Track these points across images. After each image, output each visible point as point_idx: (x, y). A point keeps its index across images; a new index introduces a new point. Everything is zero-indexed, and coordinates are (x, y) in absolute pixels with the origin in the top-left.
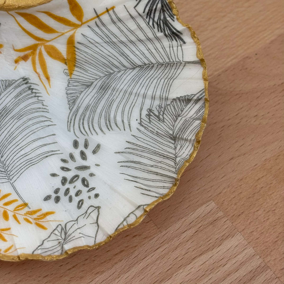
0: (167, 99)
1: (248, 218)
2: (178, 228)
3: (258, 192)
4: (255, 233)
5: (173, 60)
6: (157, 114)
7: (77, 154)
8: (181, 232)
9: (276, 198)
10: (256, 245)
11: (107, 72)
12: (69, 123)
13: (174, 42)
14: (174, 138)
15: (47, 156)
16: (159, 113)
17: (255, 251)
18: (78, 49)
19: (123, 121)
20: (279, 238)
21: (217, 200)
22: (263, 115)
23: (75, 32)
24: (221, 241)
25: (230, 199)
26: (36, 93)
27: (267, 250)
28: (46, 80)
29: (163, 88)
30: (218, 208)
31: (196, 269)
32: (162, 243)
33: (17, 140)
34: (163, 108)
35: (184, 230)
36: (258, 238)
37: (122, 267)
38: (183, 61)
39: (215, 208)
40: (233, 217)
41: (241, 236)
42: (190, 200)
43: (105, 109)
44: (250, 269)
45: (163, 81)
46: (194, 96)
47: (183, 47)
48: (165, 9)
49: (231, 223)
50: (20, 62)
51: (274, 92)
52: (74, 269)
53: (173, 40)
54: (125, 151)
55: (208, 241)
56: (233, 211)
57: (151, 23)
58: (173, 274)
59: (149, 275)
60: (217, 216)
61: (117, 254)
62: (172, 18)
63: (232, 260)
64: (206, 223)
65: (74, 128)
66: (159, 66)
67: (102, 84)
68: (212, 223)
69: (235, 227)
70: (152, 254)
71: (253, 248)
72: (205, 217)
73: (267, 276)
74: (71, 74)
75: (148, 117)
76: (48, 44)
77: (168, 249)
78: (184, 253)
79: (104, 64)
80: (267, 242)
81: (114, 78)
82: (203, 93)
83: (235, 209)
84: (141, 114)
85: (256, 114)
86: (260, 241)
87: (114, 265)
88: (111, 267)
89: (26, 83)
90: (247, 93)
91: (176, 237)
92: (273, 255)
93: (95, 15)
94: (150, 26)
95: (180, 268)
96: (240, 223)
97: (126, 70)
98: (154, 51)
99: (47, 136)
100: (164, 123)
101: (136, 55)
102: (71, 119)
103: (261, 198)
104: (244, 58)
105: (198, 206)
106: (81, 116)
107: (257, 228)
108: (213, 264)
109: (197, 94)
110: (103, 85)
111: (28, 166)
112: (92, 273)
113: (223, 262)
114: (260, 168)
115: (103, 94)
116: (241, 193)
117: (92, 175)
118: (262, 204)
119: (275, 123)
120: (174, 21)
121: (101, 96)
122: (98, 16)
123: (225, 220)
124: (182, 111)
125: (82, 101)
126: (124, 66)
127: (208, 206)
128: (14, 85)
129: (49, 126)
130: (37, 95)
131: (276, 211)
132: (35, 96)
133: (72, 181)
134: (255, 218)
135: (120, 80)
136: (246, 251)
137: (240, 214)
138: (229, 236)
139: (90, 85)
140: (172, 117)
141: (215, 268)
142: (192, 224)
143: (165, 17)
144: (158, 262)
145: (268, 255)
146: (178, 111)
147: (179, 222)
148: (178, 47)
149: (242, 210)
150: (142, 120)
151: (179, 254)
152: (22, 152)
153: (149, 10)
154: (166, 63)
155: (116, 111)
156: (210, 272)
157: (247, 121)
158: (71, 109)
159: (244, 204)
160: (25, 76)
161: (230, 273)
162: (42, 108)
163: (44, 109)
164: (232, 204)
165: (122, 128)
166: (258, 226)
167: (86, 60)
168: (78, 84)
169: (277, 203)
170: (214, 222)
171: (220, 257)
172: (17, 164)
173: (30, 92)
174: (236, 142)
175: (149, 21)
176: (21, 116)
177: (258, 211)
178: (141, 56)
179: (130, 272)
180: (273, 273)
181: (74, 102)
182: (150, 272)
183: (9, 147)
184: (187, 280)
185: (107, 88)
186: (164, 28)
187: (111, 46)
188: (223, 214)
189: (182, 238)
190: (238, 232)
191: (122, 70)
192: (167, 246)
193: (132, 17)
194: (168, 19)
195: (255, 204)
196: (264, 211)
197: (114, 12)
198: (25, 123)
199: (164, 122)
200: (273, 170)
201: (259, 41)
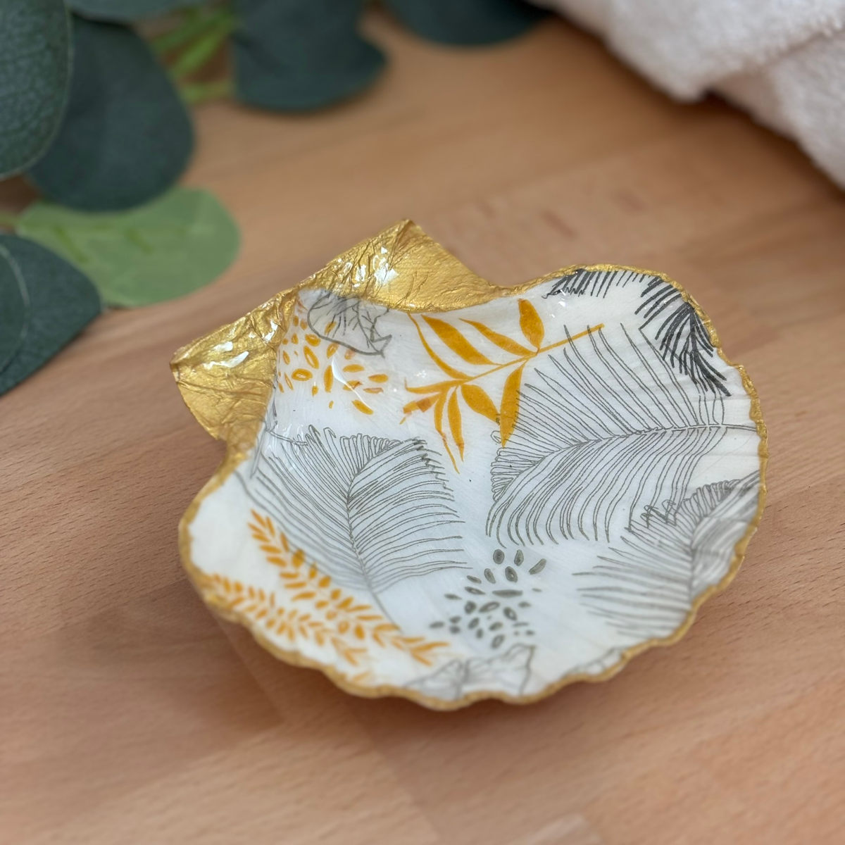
0: (685, 489)
5: (703, 422)
6: (663, 513)
7: (499, 571)
11: (574, 441)
12: (490, 522)
13: (709, 394)
14: (692, 552)
15: (442, 568)
16: (668, 512)
18: (524, 396)
19: (595, 525)
23: (523, 366)
26: (434, 467)
28: (457, 447)
29: (681, 469)
33: (390, 534)
34: (675, 504)
38: (722, 424)
43: (562, 504)
45: (680, 458)
46: (738, 483)
47: (724, 401)
48: (697, 335)
50: (412, 412)
53: (707, 390)
54: (593, 571)
57: (668, 359)
62: (709, 350)
65: (498, 530)
66: (677, 433)
67: (563, 460)
74: (505, 439)
75: (645, 519)
76: (469, 383)
79: (571, 427)
81: (587, 452)
82: (757, 477)
84: (631, 514)
89: (418, 449)
93: (565, 337)
94: (666, 363)
97: (611, 439)
98: (669, 407)
99: (446, 538)
100: (677, 528)
101: (633, 413)
102: (495, 516)
106: (515, 512)
109: (745, 478)
110: (563, 464)
111: (406, 575)
115: (562, 479)
117: (524, 605)
120: (712, 356)
121: (557, 481)
122: (570, 340)
124: (712, 509)
125: (520, 487)
126: (608, 431)
128: (395, 450)
129: (451, 522)
130: (436, 470)
132: (432, 472)
133: (485, 609)
135: (596, 456)
139: (539, 462)
140: (692, 517)
143: (695, 350)
146: (704, 509)
148: (715, 401)
150: (632, 523)
152: (398, 555)
153: (667, 335)
154: (689, 427)
155: (583, 509)
158: (496, 499)
160: (419, 437)
162: (442, 493)
163: (446, 494)
165: (592, 536)
167: (537, 417)
168: (517, 459)
172: (387, 569)
173: (423, 464)
175: (665, 354)
176: (402, 500)
178: (643, 415)
181: (504, 489)
183: (374, 542)
185: (571, 468)
186: (692, 367)
187: (587, 394)
191: (604, 439)
193: (634, 346)
194: (702, 352)
197: (601, 333)
198: (407, 511)
199: (675, 524)
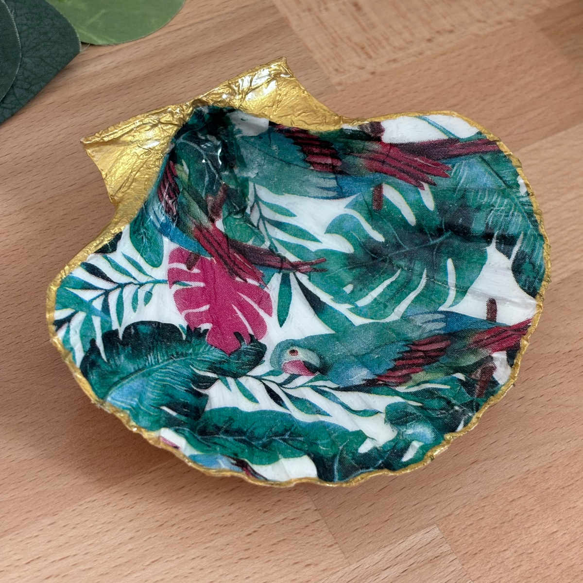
9: (536, 533)
39: (439, 538)
40: (465, 556)
42: (401, 519)
49: (460, 564)
64: (422, 559)
91: (372, 575)
123: (452, 559)
142: (399, 557)
147: (380, 553)
177: (505, 550)
200: (538, 489)
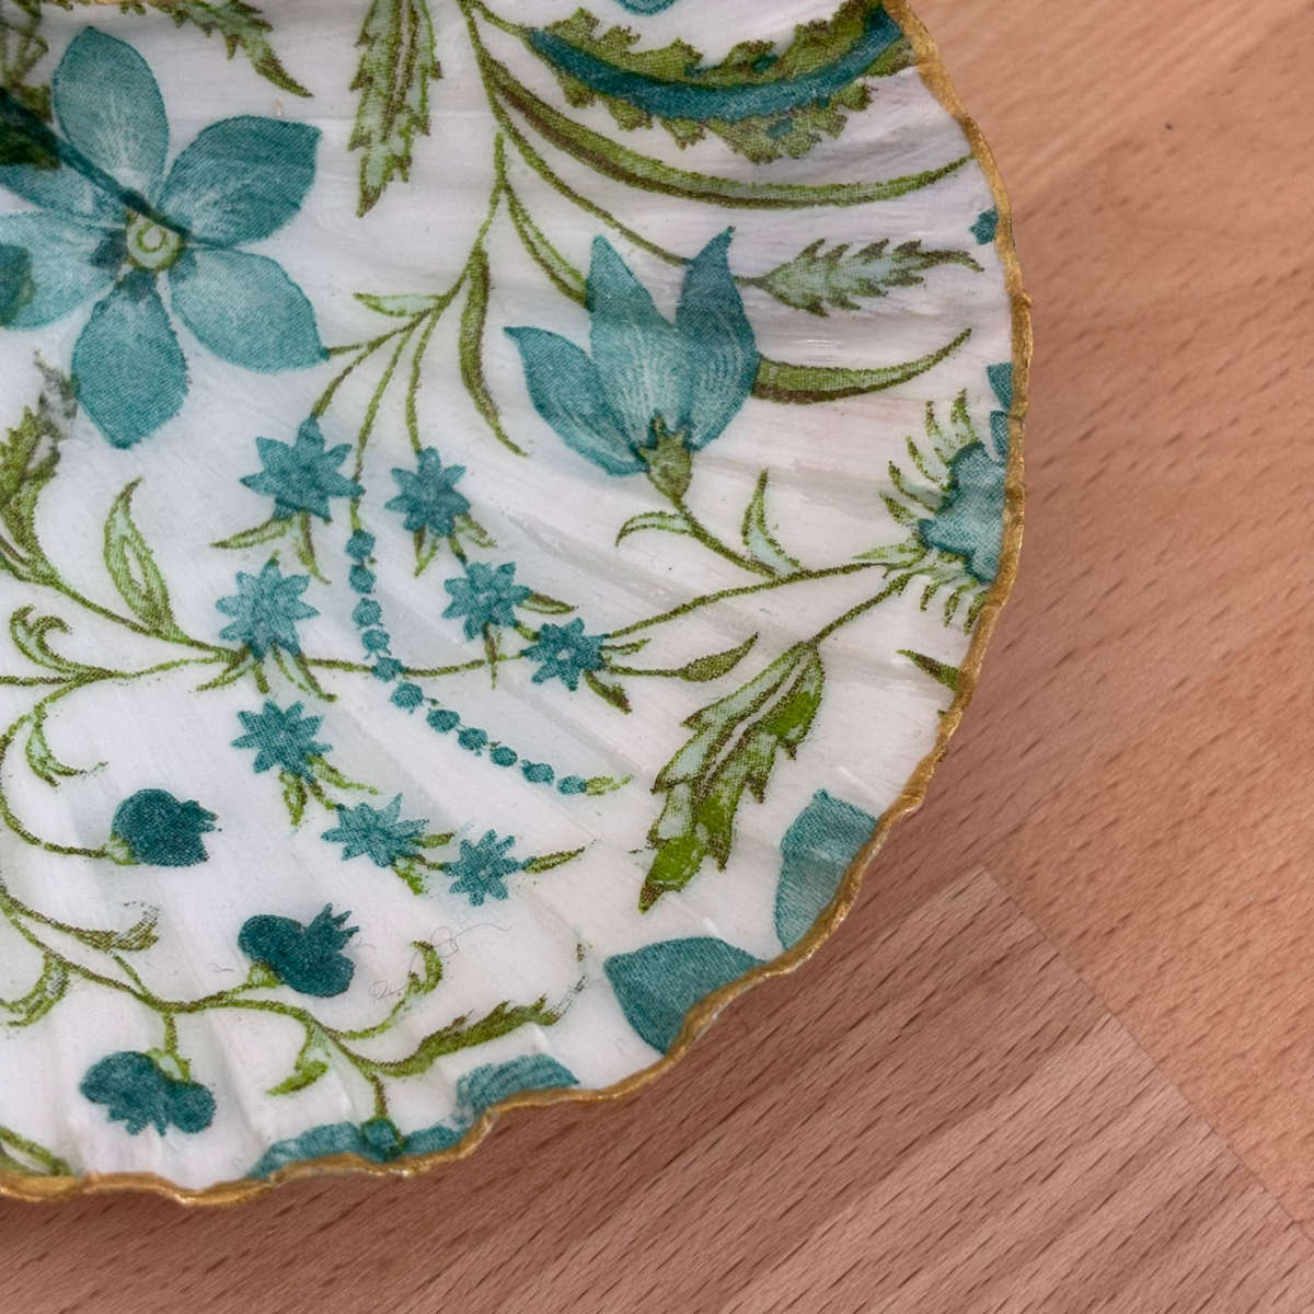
1: (1151, 944)
2: (828, 1004)
3: (1195, 816)
4: (1185, 1016)
8: (839, 1022)
10: (1194, 1073)
17: (1190, 1103)
20: (1295, 1037)
21: (1006, 861)
22: (1209, 435)
24: (1032, 1060)
25: (1064, 856)
27: (1242, 1095)
30: (1011, 904)
31: (918, 1200)
32: (754, 1081)
35: (856, 1017)
36: (1203, 1037)
37: (574, 1206)
41: (1124, 1034)
44: (1167, 1186)
51: (1257, 316)
52: (345, 1225)
55: (971, 1064)
56: (1081, 914)
58: (811, 1227)
59: (700, 1237)
60: (1003, 943)
61: (544, 1144)
63: (1086, 1147)
68: (986, 977)
69: (1092, 989)
70: (711, 1138)
71: (1180, 1086)
72: (949, 947)
73: (1248, 1219)
77: (786, 1108)
78: (858, 1124)
80: (1243, 1055)
83: (1090, 900)
85: (1173, 431)
86: (1211, 1053)
87: (532, 1200)
88: (519, 1209)
90: (1131, 326)
92: (1272, 1116)
95: (842, 1198)
96: (1112, 968)
103: (1212, 842)
104: (1113, 149)
105: (916, 893)
107: (1195, 991)
108: (998, 1169)
112: (435, 1240)
113: (1044, 1158)
114: (1202, 699)
116: (1116, 821)
118: (1217, 871)
119: (1267, 469)
127: (964, 895)
131: (1281, 906)
134: (1186, 943)
136: (1146, 1105)
137: (1115, 925)
138: (1065, 1036)
141: (1007, 1191)
144: (741, 1173)
145: (1247, 1118)
149: (1123, 905)
151: (835, 1133)
156: (983, 1212)
157: (1133, 466)
159: (1130, 877)
161: (1074, 1210)
164: (1076, 878)
166: (1198, 982)
169: (1287, 864)
170: (993, 967)
171: (1024, 1138)
174: (1086, 573)
179: (609, 1229)
180: (1275, 1202)
182: (704, 1222)
184: (879, 1252)
188: (1034, 929)
189: (847, 1055)
190: (1108, 1016)
192: (778, 1093)
195: (1184, 874)
196: (1226, 906)
201: (1180, 60)
